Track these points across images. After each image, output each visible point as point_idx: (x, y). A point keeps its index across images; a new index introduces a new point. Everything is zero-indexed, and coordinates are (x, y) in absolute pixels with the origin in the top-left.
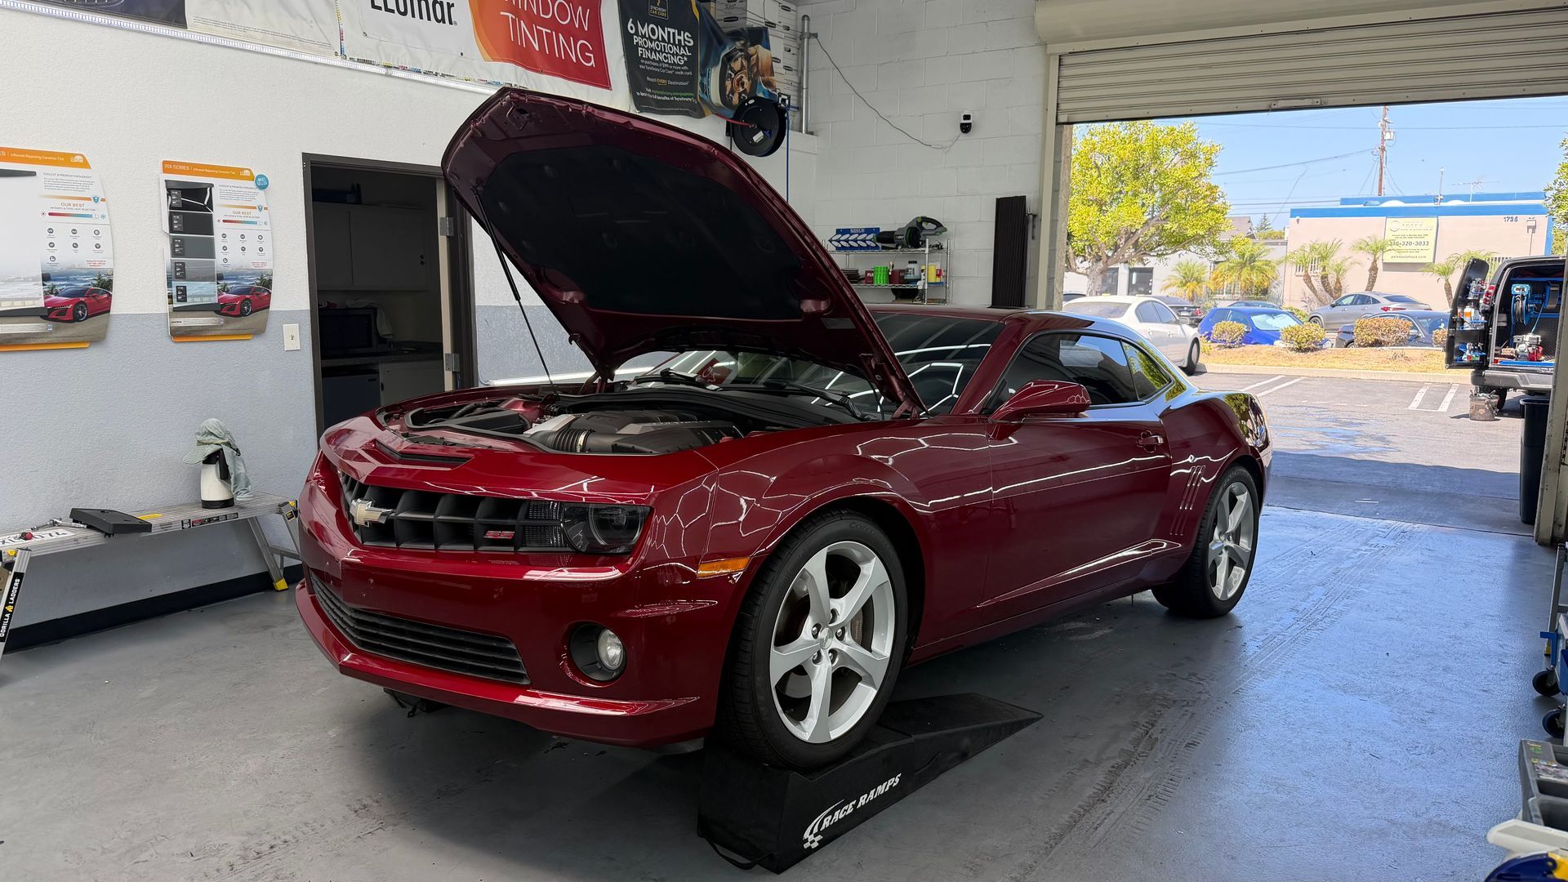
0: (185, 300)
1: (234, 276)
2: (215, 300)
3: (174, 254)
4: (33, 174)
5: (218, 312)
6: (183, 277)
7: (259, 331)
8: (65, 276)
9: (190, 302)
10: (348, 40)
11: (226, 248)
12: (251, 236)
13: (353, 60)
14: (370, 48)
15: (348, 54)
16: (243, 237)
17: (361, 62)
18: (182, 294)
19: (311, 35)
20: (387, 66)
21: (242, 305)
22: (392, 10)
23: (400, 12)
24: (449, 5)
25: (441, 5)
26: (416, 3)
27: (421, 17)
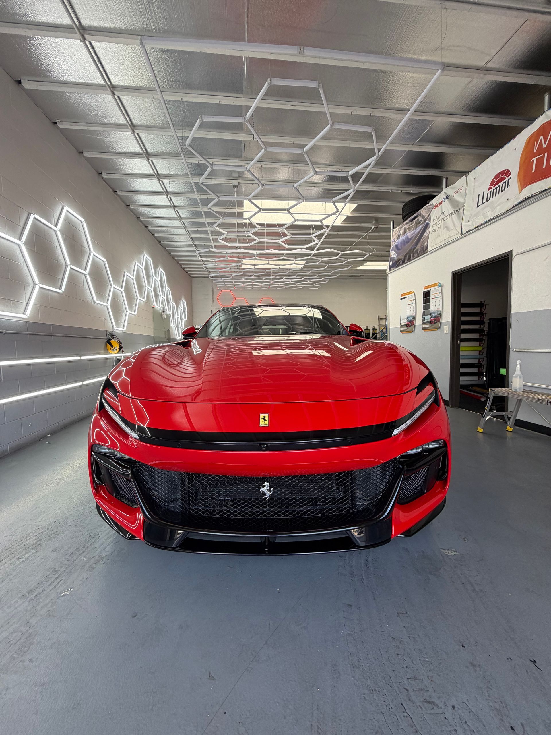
0: (424, 321)
1: (434, 313)
2: (429, 320)
3: (424, 310)
4: (406, 297)
5: (430, 323)
6: (425, 315)
7: (438, 328)
8: (409, 317)
9: (426, 321)
10: (464, 227)
11: (432, 306)
12: (437, 301)
13: (465, 233)
14: (470, 225)
15: (464, 232)
16: (436, 302)
17: (467, 232)
18: (424, 319)
19: (454, 234)
20: (475, 228)
21: (435, 321)
22: (485, 203)
23: (487, 201)
24: (509, 180)
25: (505, 183)
26: (495, 190)
27: (496, 196)
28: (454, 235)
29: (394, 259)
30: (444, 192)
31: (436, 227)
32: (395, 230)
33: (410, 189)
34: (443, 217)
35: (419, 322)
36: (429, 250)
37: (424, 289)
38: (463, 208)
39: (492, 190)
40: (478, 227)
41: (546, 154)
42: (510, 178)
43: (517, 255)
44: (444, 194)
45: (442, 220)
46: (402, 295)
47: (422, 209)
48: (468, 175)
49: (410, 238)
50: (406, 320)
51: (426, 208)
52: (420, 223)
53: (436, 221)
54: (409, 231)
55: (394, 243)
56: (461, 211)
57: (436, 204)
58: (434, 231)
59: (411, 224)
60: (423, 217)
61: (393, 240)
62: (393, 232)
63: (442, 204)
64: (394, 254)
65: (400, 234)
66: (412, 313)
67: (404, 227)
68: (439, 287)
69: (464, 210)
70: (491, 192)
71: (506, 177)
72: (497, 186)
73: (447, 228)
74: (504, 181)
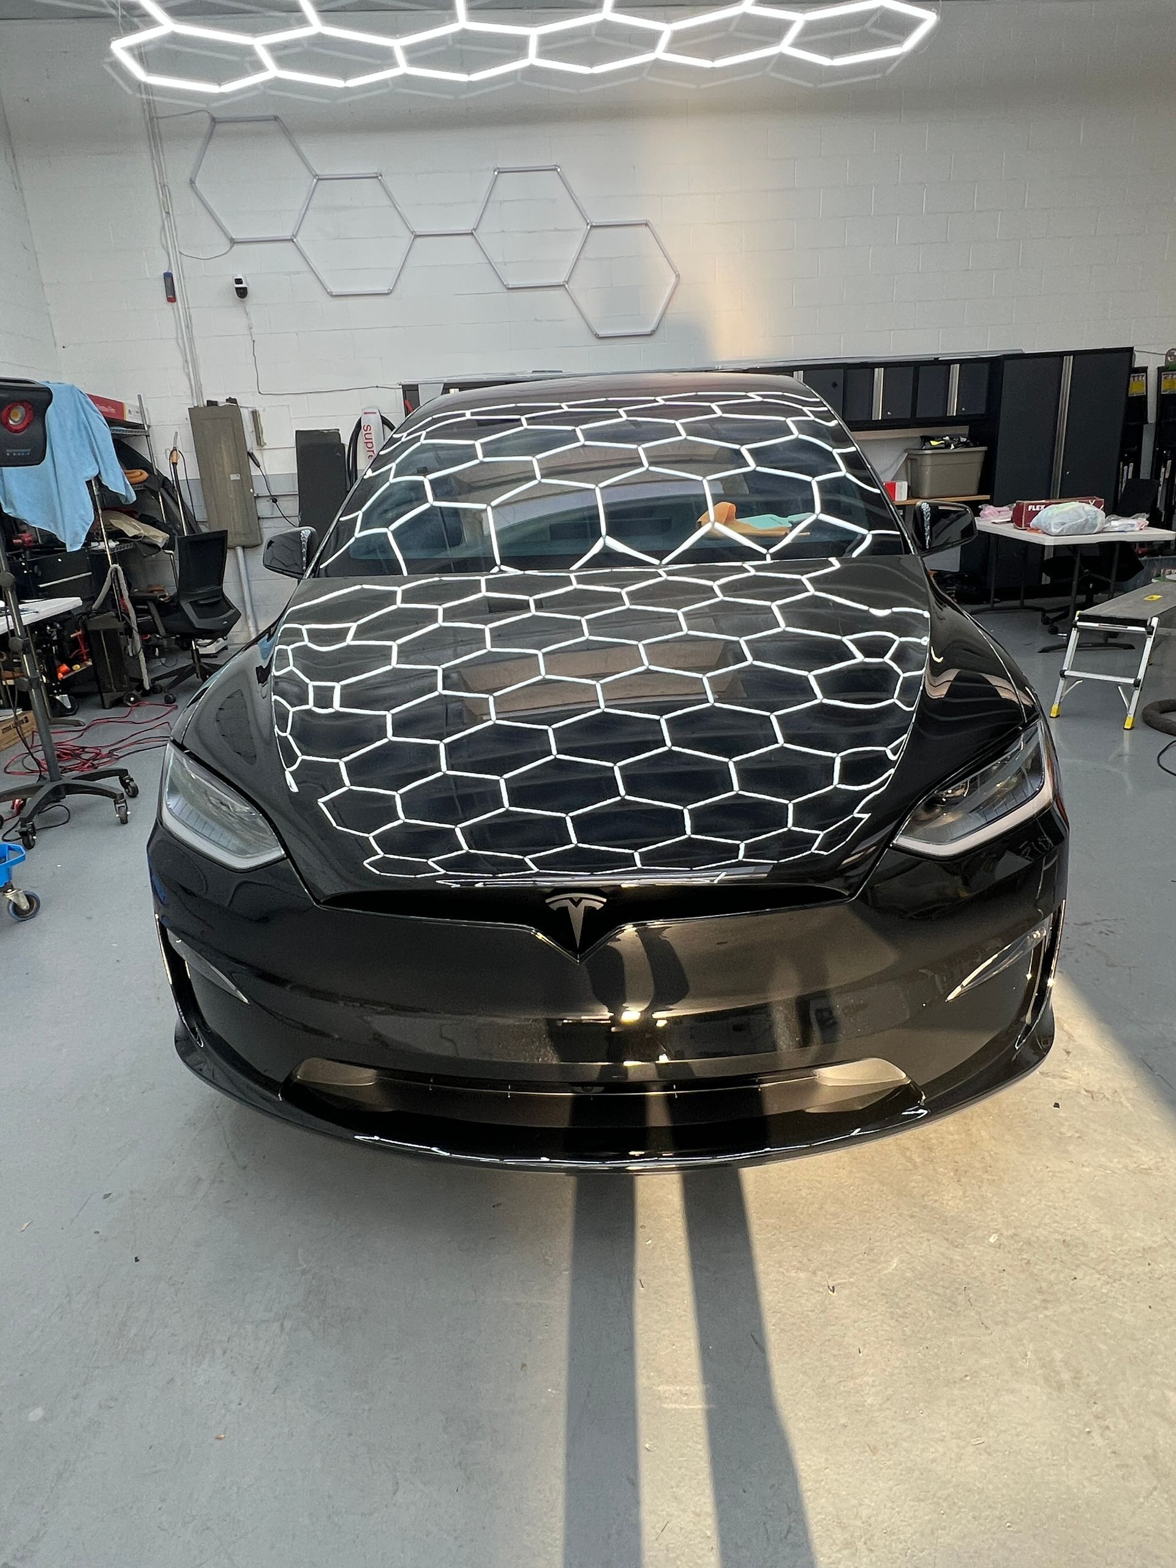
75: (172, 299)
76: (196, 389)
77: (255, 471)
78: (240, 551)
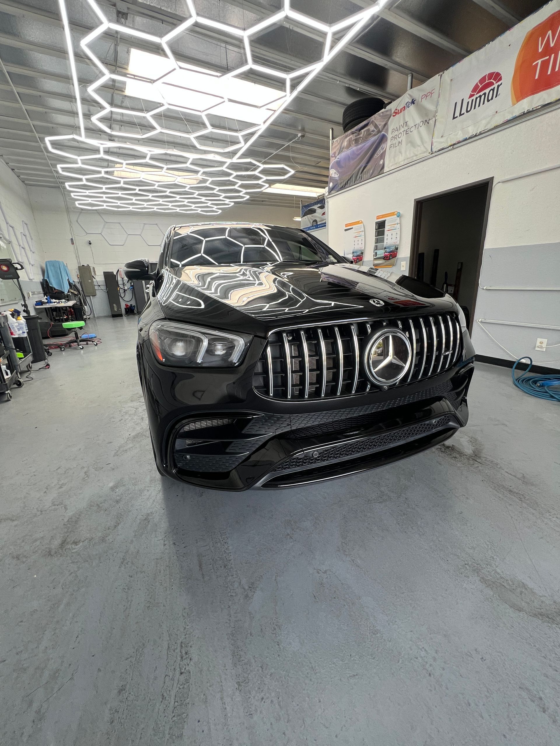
0: (376, 256)
1: (389, 248)
2: (383, 255)
3: (376, 243)
4: (352, 228)
5: (384, 259)
6: (376, 249)
7: (393, 265)
8: (356, 252)
9: (378, 256)
10: (434, 144)
11: (387, 239)
12: (394, 234)
13: (436, 152)
14: (443, 142)
15: (434, 150)
16: (392, 234)
17: (439, 151)
18: (376, 254)
19: (421, 151)
20: (451, 146)
21: (390, 256)
22: (464, 114)
23: (467, 112)
24: (498, 86)
25: (493, 90)
26: (479, 99)
27: (479, 106)
28: (421, 154)
29: (336, 180)
30: (409, 94)
31: (395, 141)
32: (335, 140)
33: (358, 86)
34: (406, 128)
35: (369, 257)
36: (386, 169)
37: (377, 219)
38: (434, 119)
39: (474, 98)
40: (454, 144)
41: (553, 55)
42: (501, 84)
43: (499, 182)
44: (408, 96)
45: (405, 133)
46: (346, 225)
47: (376, 115)
48: (443, 73)
49: (357, 153)
50: (352, 255)
51: (381, 114)
52: (371, 134)
53: (396, 133)
54: (355, 143)
55: (334, 158)
56: (432, 122)
57: (396, 110)
58: (392, 145)
59: (359, 135)
60: (376, 126)
61: (333, 154)
62: (332, 143)
63: (404, 110)
64: (335, 173)
65: (342, 146)
66: (358, 247)
67: (349, 138)
68: (398, 217)
69: (435, 121)
70: (473, 100)
71: (495, 82)
72: (481, 93)
73: (412, 143)
74: (492, 87)
75: (73, 244)
76: (79, 263)
77: (94, 280)
78: (91, 297)
